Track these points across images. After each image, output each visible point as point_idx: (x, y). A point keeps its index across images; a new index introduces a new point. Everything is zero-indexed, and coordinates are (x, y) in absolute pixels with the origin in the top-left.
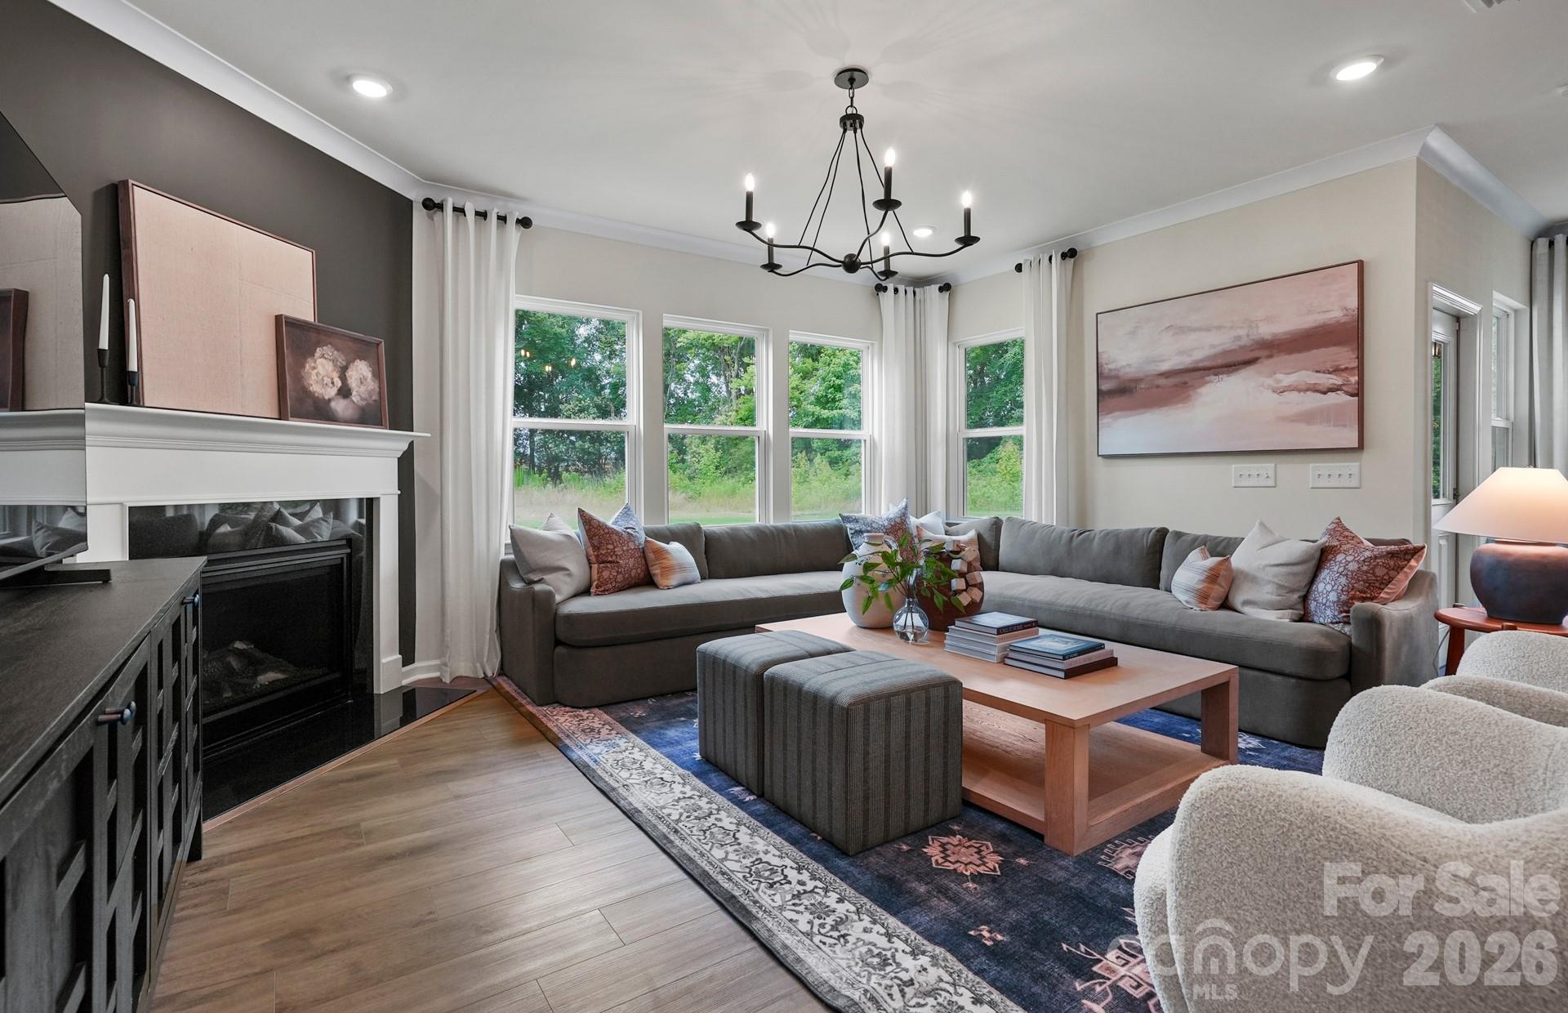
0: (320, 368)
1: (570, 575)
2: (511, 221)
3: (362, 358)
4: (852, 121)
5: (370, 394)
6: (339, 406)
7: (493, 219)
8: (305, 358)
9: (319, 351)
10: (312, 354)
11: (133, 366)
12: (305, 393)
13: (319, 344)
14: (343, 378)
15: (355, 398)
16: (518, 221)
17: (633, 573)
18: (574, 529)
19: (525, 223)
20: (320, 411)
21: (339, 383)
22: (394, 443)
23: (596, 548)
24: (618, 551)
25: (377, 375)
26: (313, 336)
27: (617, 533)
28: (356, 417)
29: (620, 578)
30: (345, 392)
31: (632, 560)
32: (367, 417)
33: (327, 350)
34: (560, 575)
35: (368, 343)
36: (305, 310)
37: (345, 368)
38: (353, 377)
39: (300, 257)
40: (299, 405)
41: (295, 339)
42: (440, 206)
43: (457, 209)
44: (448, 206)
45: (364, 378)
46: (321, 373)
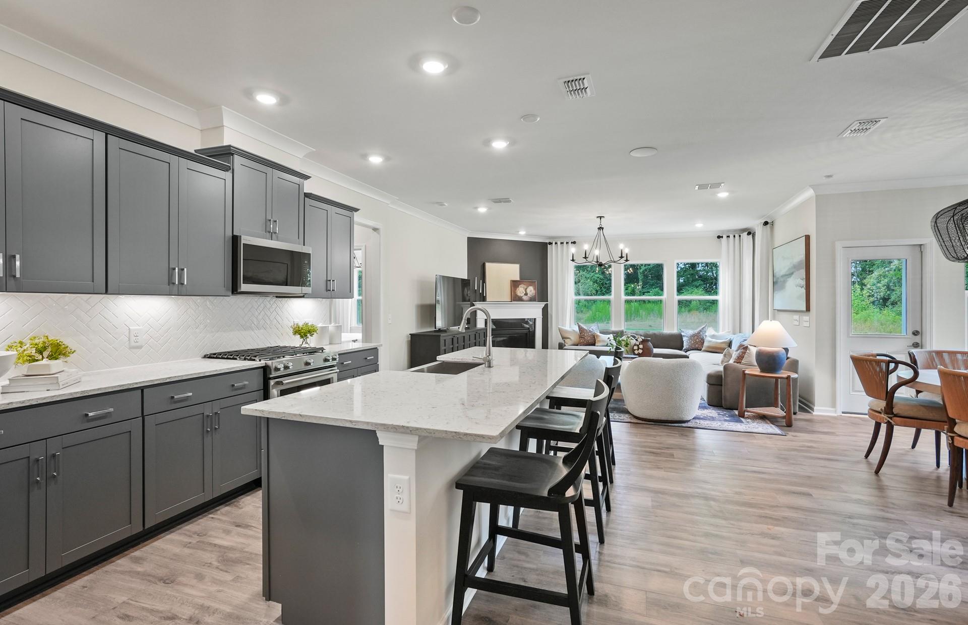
1: (571, 340)
2: (570, 243)
3: (530, 286)
5: (533, 294)
6: (525, 298)
7: (565, 243)
8: (516, 288)
9: (520, 286)
10: (518, 287)
11: (485, 295)
12: (516, 295)
13: (520, 284)
14: (526, 291)
15: (529, 295)
16: (572, 243)
17: (590, 341)
18: (576, 329)
19: (574, 243)
20: (520, 299)
21: (525, 292)
22: (542, 304)
23: (581, 334)
24: (585, 335)
25: (535, 289)
26: (518, 283)
27: (586, 330)
28: (528, 299)
29: (585, 342)
30: (526, 294)
31: (589, 338)
32: (532, 299)
33: (522, 285)
34: (568, 340)
35: (533, 282)
36: (518, 279)
37: (526, 289)
38: (528, 291)
39: (516, 267)
40: (516, 298)
41: (515, 284)
42: (552, 243)
43: (556, 243)
44: (554, 244)
45: (531, 291)
46: (520, 291)
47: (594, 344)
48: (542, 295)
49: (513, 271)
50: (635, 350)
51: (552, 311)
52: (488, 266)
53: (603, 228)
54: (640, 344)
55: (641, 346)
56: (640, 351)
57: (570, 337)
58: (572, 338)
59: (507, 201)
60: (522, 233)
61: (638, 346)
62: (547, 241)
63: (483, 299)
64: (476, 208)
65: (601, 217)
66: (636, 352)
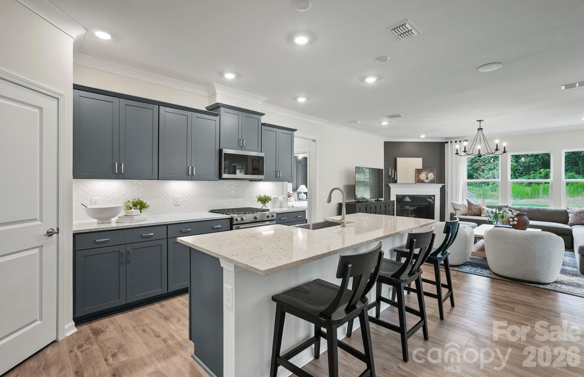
0: (422, 175)
1: (461, 211)
2: (462, 141)
3: (431, 173)
4: (480, 129)
5: (433, 178)
6: (426, 181)
7: (458, 142)
8: (420, 174)
9: (422, 173)
10: (421, 173)
11: (396, 179)
12: (420, 179)
13: (422, 172)
14: (427, 176)
15: (429, 179)
16: (464, 141)
17: (477, 213)
18: (466, 203)
19: (466, 141)
20: (422, 182)
22: (440, 185)
23: (469, 207)
24: (473, 208)
25: (434, 175)
26: (421, 171)
27: (473, 204)
28: (429, 182)
29: (472, 213)
30: (427, 178)
31: (476, 211)
32: (432, 182)
33: (424, 172)
34: (459, 211)
35: (433, 170)
36: (421, 167)
37: (428, 175)
38: (429, 176)
39: (420, 160)
40: (419, 181)
41: (418, 172)
42: (448, 142)
43: (451, 142)
44: (449, 142)
45: (431, 176)
46: (423, 176)
47: (480, 215)
48: (441, 178)
49: (418, 162)
50: (510, 221)
51: (448, 190)
52: (400, 160)
53: (482, 129)
54: (515, 217)
55: (516, 219)
56: (515, 223)
57: (460, 209)
58: (461, 210)
59: (398, 116)
60: (423, 136)
61: (513, 218)
62: (445, 141)
63: (395, 181)
64: (381, 122)
65: (480, 121)
66: (511, 223)
